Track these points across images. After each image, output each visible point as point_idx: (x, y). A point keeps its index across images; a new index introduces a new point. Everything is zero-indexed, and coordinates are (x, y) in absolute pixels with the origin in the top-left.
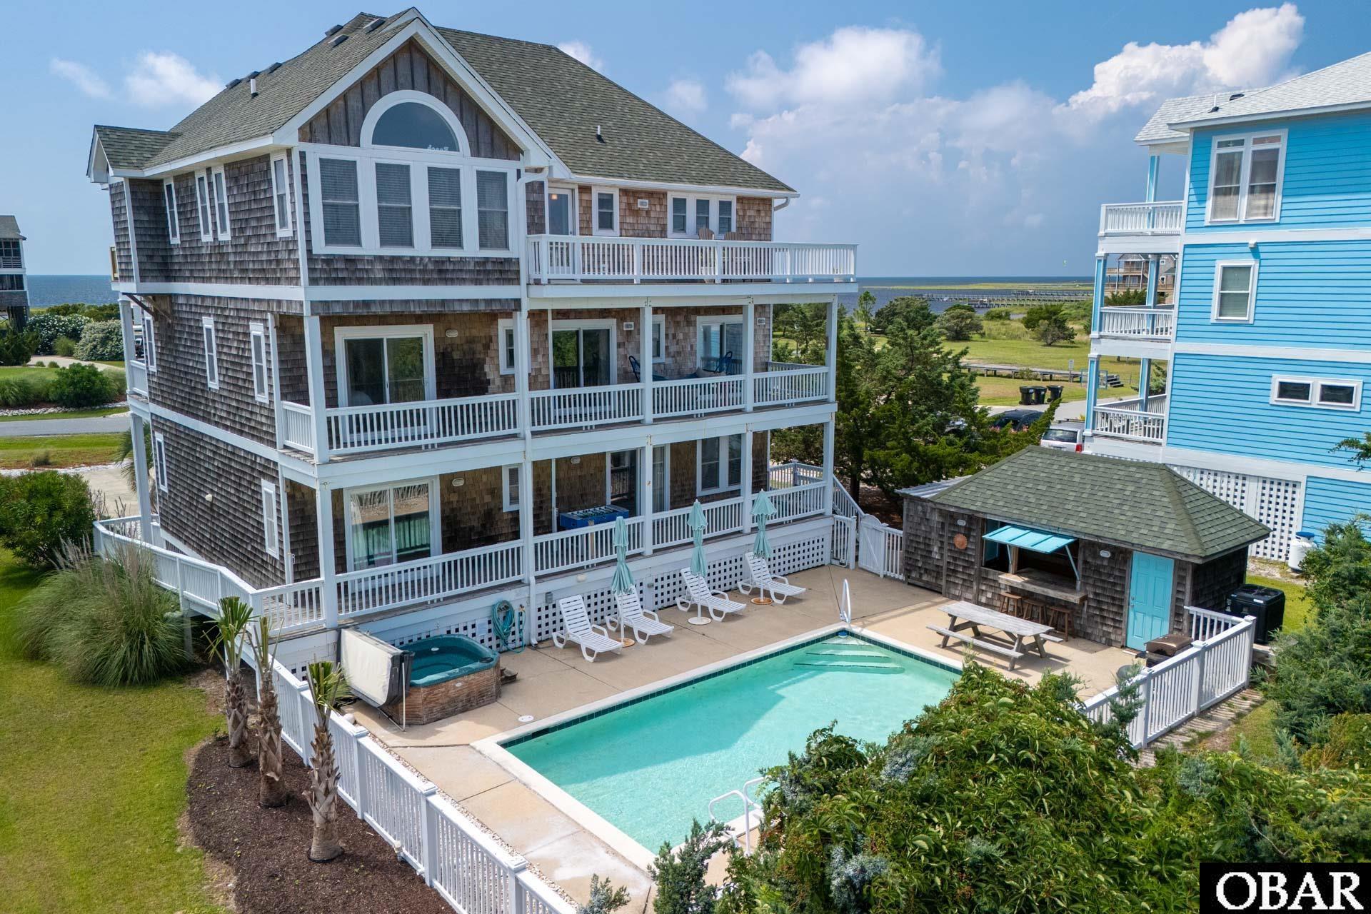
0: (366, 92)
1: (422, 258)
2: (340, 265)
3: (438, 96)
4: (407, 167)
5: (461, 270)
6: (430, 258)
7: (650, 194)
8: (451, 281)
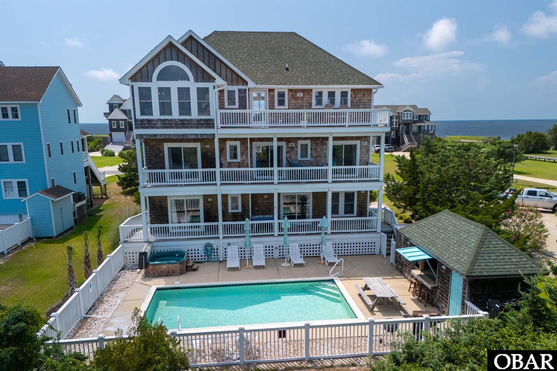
0: (154, 63)
1: (175, 119)
2: (146, 122)
3: (181, 62)
4: (170, 88)
5: (191, 124)
6: (178, 119)
7: (303, 91)
8: (187, 127)
